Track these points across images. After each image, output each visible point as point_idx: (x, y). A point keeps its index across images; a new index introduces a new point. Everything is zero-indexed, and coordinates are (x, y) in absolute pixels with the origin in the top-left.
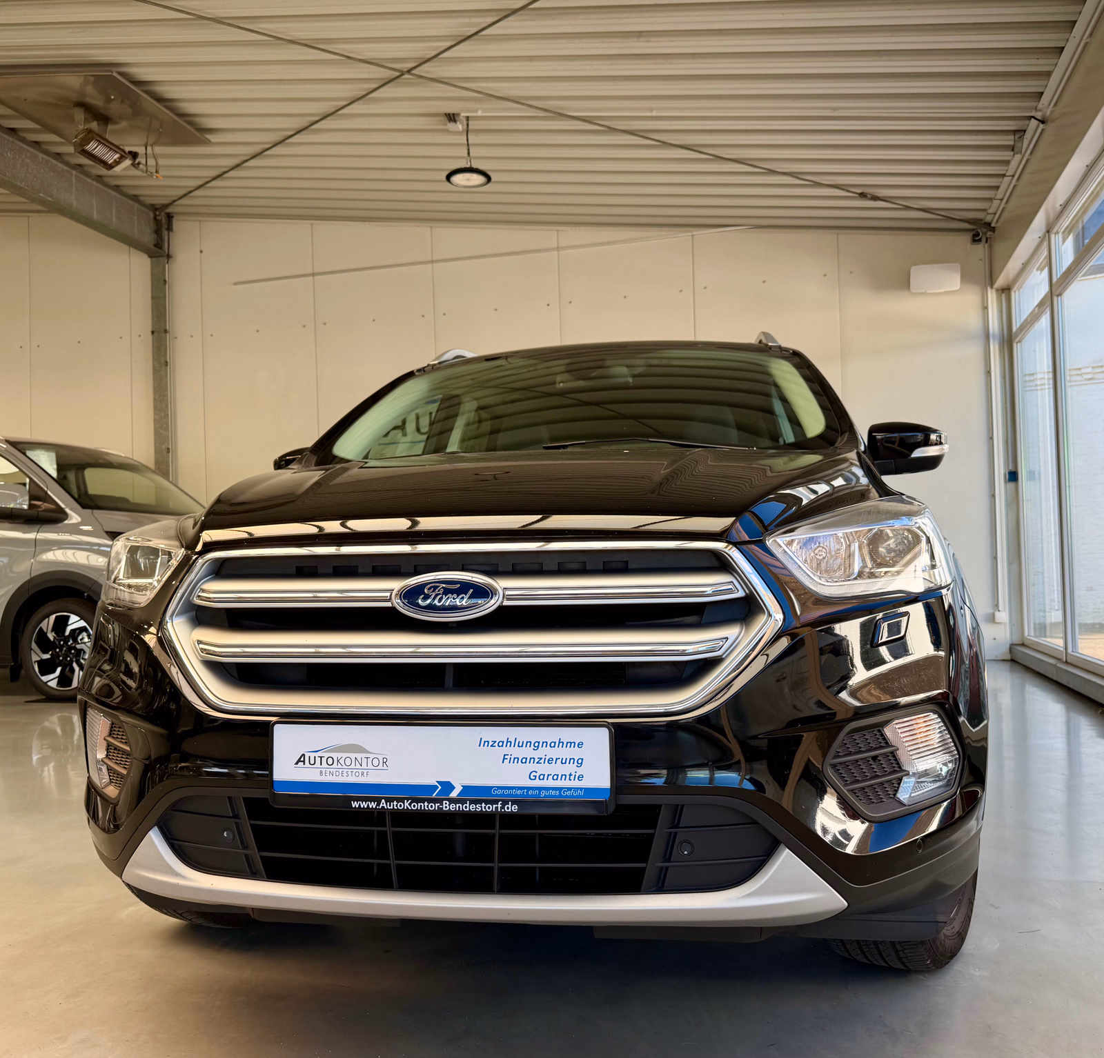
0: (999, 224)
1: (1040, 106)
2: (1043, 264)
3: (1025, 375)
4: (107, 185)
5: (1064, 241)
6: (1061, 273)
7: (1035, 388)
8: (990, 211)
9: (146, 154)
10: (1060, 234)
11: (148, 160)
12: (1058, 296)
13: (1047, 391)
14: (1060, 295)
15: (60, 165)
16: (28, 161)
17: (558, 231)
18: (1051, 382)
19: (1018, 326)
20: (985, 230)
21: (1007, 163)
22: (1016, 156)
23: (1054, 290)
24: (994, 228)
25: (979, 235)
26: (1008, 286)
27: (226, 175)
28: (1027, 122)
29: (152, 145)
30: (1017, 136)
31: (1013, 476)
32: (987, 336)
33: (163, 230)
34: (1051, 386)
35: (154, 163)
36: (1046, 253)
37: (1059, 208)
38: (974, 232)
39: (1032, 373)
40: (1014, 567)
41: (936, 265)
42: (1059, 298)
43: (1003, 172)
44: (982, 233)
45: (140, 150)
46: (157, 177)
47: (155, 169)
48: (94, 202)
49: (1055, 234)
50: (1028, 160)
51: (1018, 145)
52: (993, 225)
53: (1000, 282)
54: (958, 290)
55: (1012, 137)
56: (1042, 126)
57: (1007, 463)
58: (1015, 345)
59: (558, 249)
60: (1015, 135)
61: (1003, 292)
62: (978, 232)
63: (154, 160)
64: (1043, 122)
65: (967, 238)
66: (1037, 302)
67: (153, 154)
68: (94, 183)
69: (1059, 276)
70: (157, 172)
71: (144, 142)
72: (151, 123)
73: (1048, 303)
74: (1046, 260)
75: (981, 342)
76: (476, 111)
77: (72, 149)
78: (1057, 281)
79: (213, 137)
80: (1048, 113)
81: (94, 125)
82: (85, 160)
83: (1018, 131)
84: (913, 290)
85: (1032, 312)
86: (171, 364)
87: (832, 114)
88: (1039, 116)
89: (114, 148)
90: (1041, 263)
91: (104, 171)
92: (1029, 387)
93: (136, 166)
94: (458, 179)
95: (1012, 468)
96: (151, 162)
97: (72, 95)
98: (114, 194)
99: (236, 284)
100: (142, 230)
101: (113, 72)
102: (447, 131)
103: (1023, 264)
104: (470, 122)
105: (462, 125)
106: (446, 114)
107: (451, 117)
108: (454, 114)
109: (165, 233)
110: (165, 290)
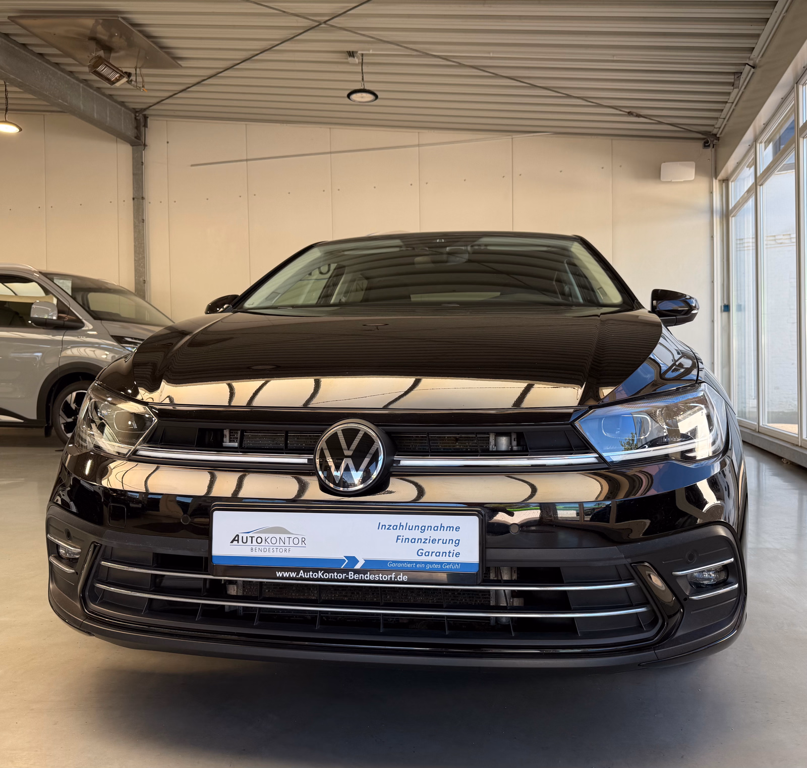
0: (722, 135)
1: (752, 56)
2: (751, 163)
3: (737, 240)
4: (104, 94)
5: (765, 148)
6: (763, 170)
7: (743, 249)
8: (716, 126)
9: (136, 74)
10: (763, 144)
12: (760, 185)
13: (751, 251)
14: (762, 185)
15: (73, 80)
16: (51, 77)
17: (419, 133)
18: (754, 245)
19: (733, 206)
20: (713, 139)
21: (729, 94)
22: (735, 90)
23: (758, 181)
25: (708, 142)
26: (727, 178)
27: (189, 89)
28: (743, 67)
29: (139, 68)
30: (736, 76)
31: (727, 308)
32: (712, 211)
33: (141, 127)
34: (754, 248)
35: (141, 80)
36: (753, 156)
37: (763, 126)
38: (704, 141)
39: (741, 238)
40: (726, 370)
41: (678, 163)
42: (761, 187)
43: (726, 100)
44: (711, 141)
45: (132, 71)
46: (142, 90)
47: (141, 83)
48: (95, 107)
50: (742, 93)
51: (736, 83)
52: (718, 136)
53: (722, 175)
54: (693, 180)
55: (733, 77)
56: (752, 69)
57: (723, 299)
58: (730, 218)
59: (419, 145)
60: (734, 76)
61: (723, 182)
62: (707, 140)
63: (141, 78)
64: (754, 67)
65: (700, 144)
66: (746, 189)
67: (140, 74)
68: (95, 92)
69: (761, 172)
71: (135, 65)
72: (139, 52)
73: (754, 190)
74: (752, 162)
75: (708, 216)
76: (369, 50)
77: (87, 69)
78: (759, 176)
79: (183, 63)
80: (757, 61)
81: (101, 53)
82: (94, 77)
83: (737, 73)
84: (662, 179)
85: (743, 196)
86: (146, 221)
87: (612, 59)
88: (751, 63)
89: (115, 69)
90: (750, 162)
91: (108, 85)
92: (740, 248)
93: (130, 82)
94: (354, 97)
95: (726, 302)
96: (139, 79)
97: (88, 32)
98: (107, 100)
99: (193, 166)
100: (127, 126)
101: (119, 17)
102: (348, 63)
103: (737, 163)
104: (364, 57)
105: (358, 59)
106: (347, 52)
107: (351, 54)
108: (353, 52)
109: (143, 129)
110: (142, 169)
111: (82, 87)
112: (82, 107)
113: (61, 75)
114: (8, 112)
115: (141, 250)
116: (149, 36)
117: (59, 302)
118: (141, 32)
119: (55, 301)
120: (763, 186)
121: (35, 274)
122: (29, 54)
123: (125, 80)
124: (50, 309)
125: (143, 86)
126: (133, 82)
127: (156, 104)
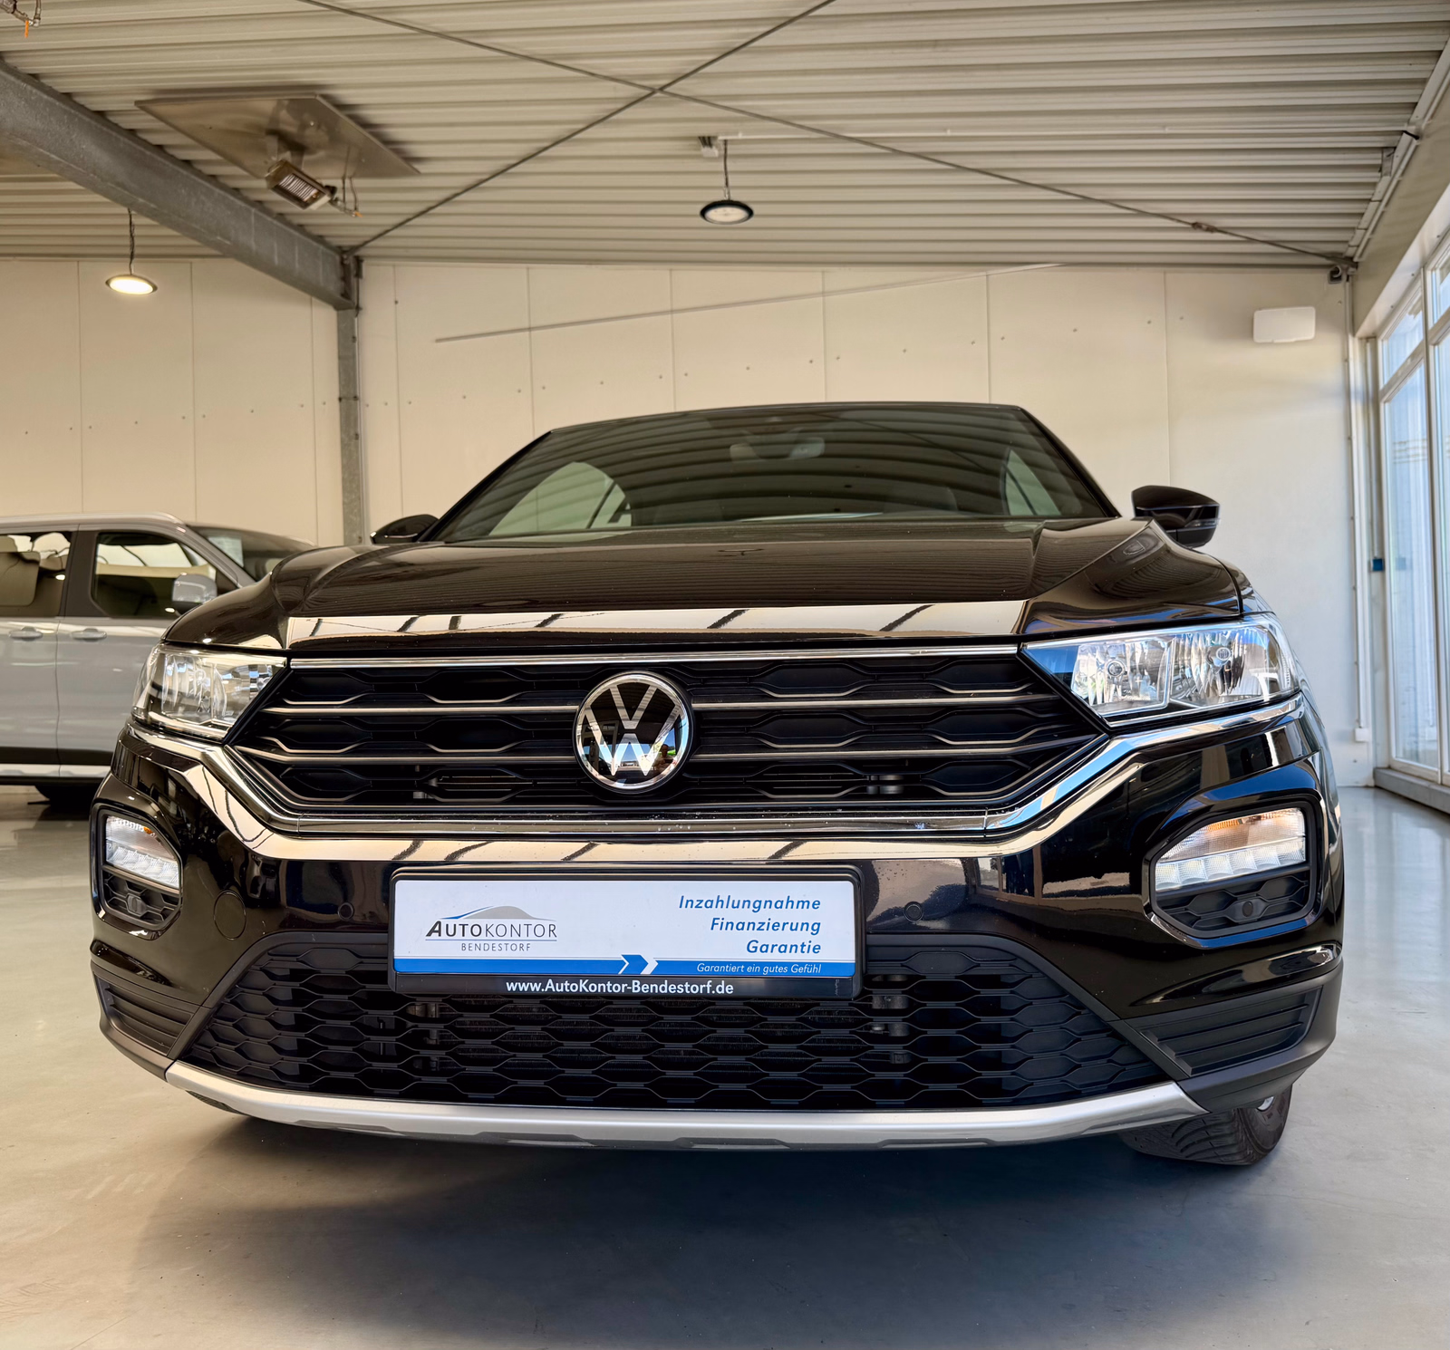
0: (1363, 259)
1: (1413, 118)
2: (1417, 308)
3: (1394, 443)
4: (289, 224)
5: (1442, 279)
6: (1439, 317)
7: (1406, 459)
8: (1352, 243)
9: (343, 188)
10: (1438, 271)
11: (346, 194)
12: (1434, 345)
13: (1421, 463)
14: (1437, 344)
17: (823, 272)
18: (1426, 451)
19: (1386, 382)
20: (1345, 266)
21: (1374, 185)
22: (1384, 178)
23: (1429, 338)
24: (1357, 263)
25: (1339, 272)
26: (1374, 333)
27: (433, 211)
28: (1398, 137)
29: (350, 178)
30: (1385, 155)
31: (1379, 565)
32: (1348, 394)
33: (352, 277)
34: (1426, 457)
35: (353, 198)
36: (1420, 294)
37: (1437, 240)
38: (1332, 269)
39: (1403, 440)
40: (1380, 675)
41: (1286, 309)
42: (1436, 347)
43: (1369, 197)
44: (1342, 269)
45: (338, 184)
46: (356, 215)
47: (353, 205)
48: (275, 245)
49: (1432, 271)
50: (1399, 182)
51: (1387, 165)
52: (1356, 260)
53: (1365, 329)
54: (1312, 340)
55: (1380, 155)
56: (1415, 142)
57: (1371, 549)
58: (1382, 405)
59: (823, 294)
60: (1382, 153)
61: (1367, 341)
62: (1337, 268)
63: (352, 194)
64: (1417, 137)
65: (1324, 275)
66: (1409, 352)
67: (353, 188)
68: (275, 222)
69: (1436, 321)
71: (342, 173)
72: (348, 152)
73: (1422, 354)
74: (1420, 303)
75: (1340, 402)
76: (736, 133)
77: (263, 184)
78: (1433, 328)
79: (422, 167)
80: (1423, 126)
81: (287, 156)
82: (276, 197)
83: (1386, 148)
84: (1257, 339)
85: (1403, 365)
86: (362, 436)
87: (1161, 132)
88: (1412, 129)
89: (311, 182)
90: (1414, 306)
91: (297, 209)
92: (1400, 458)
93: (334, 202)
94: (714, 214)
95: (1376, 554)
96: (349, 197)
97: (264, 122)
98: (296, 234)
99: (438, 341)
100: (328, 276)
101: (316, 95)
102: (700, 157)
103: (1392, 307)
104: (729, 147)
105: (719, 150)
106: (700, 138)
107: (707, 141)
108: (709, 138)
109: (353, 280)
110: (354, 348)
111: (255, 214)
112: (254, 247)
113: (219, 194)
114: (135, 260)
116: (366, 125)
117: (220, 576)
118: (351, 117)
119: (212, 573)
120: (1440, 346)
121: (179, 529)
122: (167, 163)
123: (325, 199)
124: (204, 587)
125: (356, 209)
126: (339, 203)
127: (375, 238)
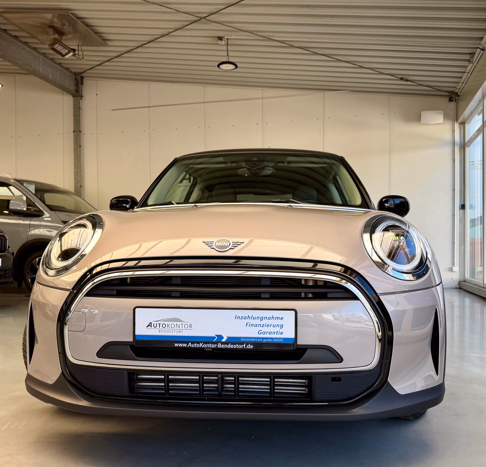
0: (461, 94)
1: (482, 43)
3: (470, 162)
4: (56, 63)
7: (474, 168)
8: (457, 88)
9: (78, 50)
11: (79, 52)
12: (485, 127)
13: (479, 169)
15: (36, 53)
16: (22, 51)
17: (262, 90)
18: (482, 165)
19: (468, 140)
20: (455, 96)
21: (466, 67)
22: (470, 64)
23: (484, 124)
24: (459, 95)
26: (464, 121)
27: (112, 60)
28: (476, 50)
29: (81, 46)
30: (471, 56)
31: (463, 207)
32: (454, 144)
33: (79, 84)
34: (482, 167)
35: (82, 54)
36: (481, 108)
38: (450, 97)
39: (473, 161)
40: (462, 247)
41: (433, 111)
43: (464, 71)
44: (454, 97)
45: (76, 48)
46: (83, 60)
47: (82, 56)
48: (50, 71)
50: (475, 66)
51: (471, 60)
52: (459, 94)
53: (461, 119)
54: (442, 123)
55: (469, 56)
57: (460, 201)
58: (466, 148)
59: (262, 98)
60: (470, 55)
61: (462, 124)
62: (452, 97)
63: (81, 52)
64: (483, 50)
65: (447, 99)
66: (477, 129)
67: (81, 50)
68: (50, 62)
70: (83, 58)
71: (78, 44)
72: (80, 36)
73: (482, 130)
74: (481, 111)
75: (451, 147)
76: (232, 36)
77: (47, 46)
79: (109, 43)
80: (485, 46)
81: (56, 36)
82: (51, 52)
83: (472, 53)
84: (422, 122)
85: (474, 134)
86: (82, 146)
88: (481, 47)
89: (66, 47)
90: (479, 112)
91: (60, 57)
92: (472, 167)
93: (74, 55)
94: (222, 66)
95: (462, 203)
97: (48, 22)
98: (58, 66)
99: (113, 110)
100: (70, 84)
101: (69, 13)
102: (218, 44)
103: (471, 112)
104: (229, 41)
105: (225, 42)
106: (218, 37)
107: (220, 38)
108: (221, 37)
109: (80, 86)
110: (80, 111)
111: (42, 58)
112: (41, 71)
113: (28, 50)
115: (79, 166)
116: (88, 26)
117: (27, 199)
118: (82, 22)
119: (25, 198)
121: (12, 180)
122: (8, 36)
123: (71, 54)
126: (77, 55)
127: (89, 69)
